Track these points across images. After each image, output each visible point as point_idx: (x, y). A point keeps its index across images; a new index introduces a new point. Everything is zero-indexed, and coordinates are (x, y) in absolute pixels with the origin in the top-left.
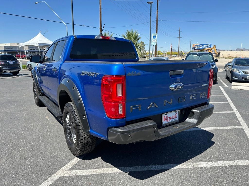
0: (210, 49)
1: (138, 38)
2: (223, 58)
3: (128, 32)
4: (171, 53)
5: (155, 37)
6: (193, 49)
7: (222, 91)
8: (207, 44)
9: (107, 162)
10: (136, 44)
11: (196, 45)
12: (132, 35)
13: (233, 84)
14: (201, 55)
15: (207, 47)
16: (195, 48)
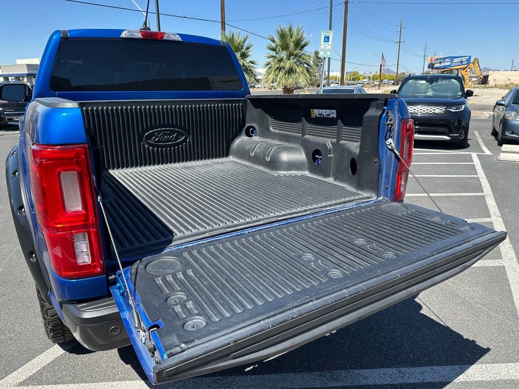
0: (466, 68)
1: (303, 43)
2: (496, 86)
3: (282, 31)
4: (380, 76)
5: (328, 38)
6: (429, 68)
7: (476, 166)
8: (462, 57)
9: (127, 363)
10: (300, 56)
11: (437, 59)
12: (292, 38)
13: (505, 148)
14: (434, 81)
15: (462, 62)
16: (434, 64)
